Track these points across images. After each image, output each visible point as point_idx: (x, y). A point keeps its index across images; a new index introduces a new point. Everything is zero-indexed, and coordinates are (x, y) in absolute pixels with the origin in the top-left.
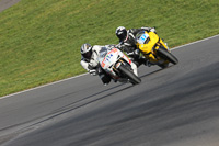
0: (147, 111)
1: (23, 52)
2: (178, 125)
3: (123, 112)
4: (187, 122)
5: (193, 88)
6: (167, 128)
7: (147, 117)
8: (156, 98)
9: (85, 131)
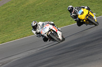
0: (73, 49)
1: (15, 22)
2: (88, 56)
3: (61, 50)
4: (92, 55)
5: (94, 39)
6: (83, 57)
7: (73, 52)
8: (77, 44)
9: (44, 59)
